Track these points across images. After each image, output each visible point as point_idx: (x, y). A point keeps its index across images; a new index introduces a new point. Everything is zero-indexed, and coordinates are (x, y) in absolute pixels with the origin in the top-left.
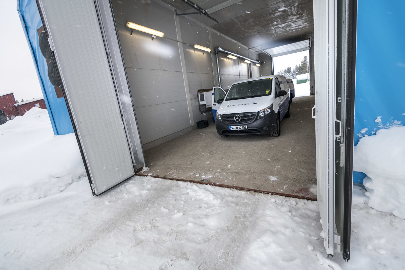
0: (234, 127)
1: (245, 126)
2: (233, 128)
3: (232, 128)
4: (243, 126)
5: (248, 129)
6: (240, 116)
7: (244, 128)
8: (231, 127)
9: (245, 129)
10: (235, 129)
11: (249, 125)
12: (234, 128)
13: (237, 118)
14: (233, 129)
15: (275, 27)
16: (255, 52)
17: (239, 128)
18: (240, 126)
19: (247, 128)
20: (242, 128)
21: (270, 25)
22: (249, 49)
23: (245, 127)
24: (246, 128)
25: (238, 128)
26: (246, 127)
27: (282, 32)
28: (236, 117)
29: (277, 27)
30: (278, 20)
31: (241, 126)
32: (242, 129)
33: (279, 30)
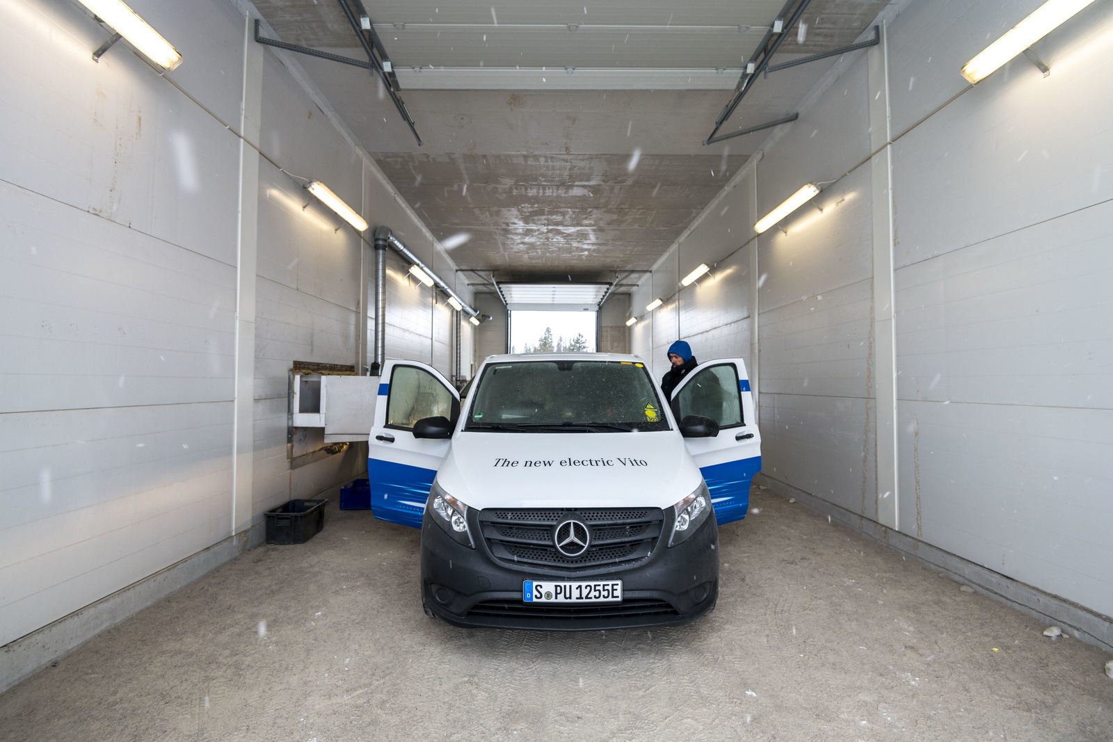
0: (548, 587)
1: (611, 583)
2: (545, 591)
3: (535, 593)
4: (602, 583)
5: (625, 601)
6: (586, 525)
7: (605, 593)
8: (535, 584)
9: (610, 599)
10: (553, 600)
11: (635, 579)
12: (548, 595)
13: (572, 537)
14: (543, 600)
15: (550, 227)
16: (468, 285)
17: (577, 591)
18: (584, 584)
19: (624, 590)
20: (597, 594)
21: (544, 217)
22: (457, 271)
23: (612, 591)
24: (618, 593)
25: (576, 593)
26: (619, 588)
27: (559, 249)
28: (564, 532)
29: (557, 230)
30: (569, 210)
31: (592, 584)
32: (594, 600)
33: (555, 240)
